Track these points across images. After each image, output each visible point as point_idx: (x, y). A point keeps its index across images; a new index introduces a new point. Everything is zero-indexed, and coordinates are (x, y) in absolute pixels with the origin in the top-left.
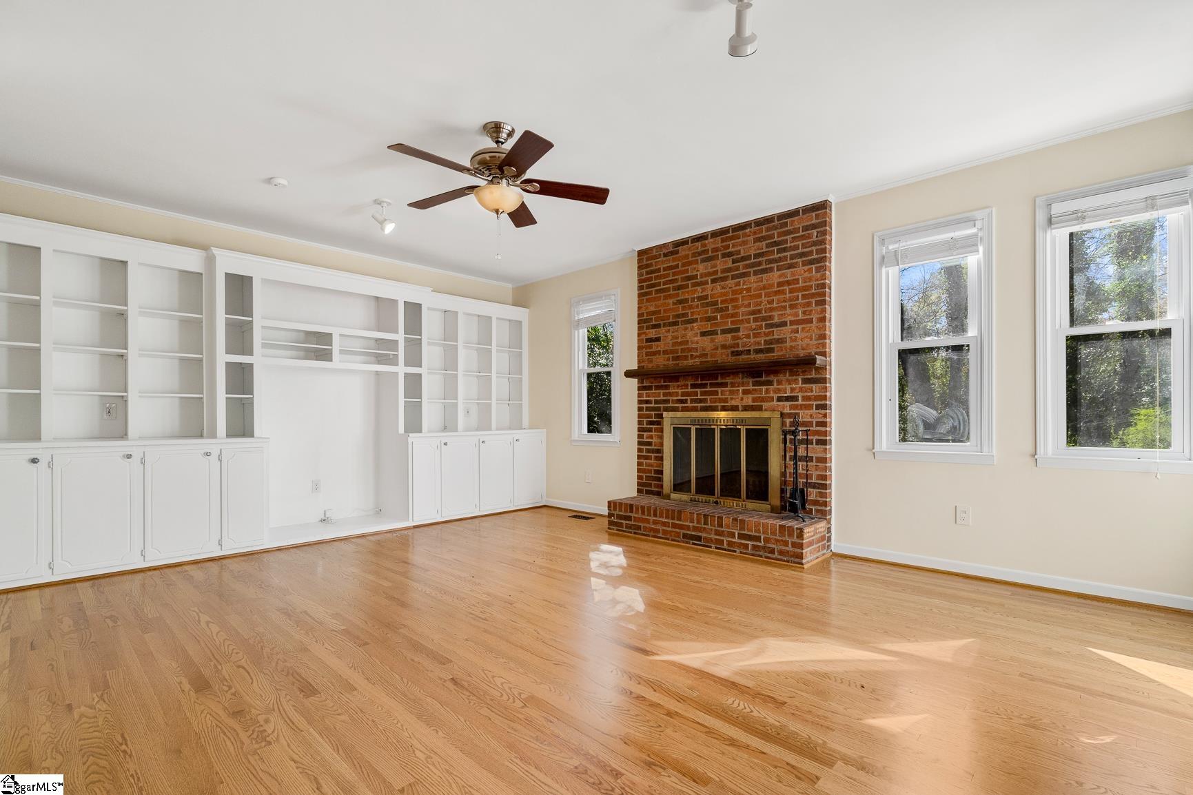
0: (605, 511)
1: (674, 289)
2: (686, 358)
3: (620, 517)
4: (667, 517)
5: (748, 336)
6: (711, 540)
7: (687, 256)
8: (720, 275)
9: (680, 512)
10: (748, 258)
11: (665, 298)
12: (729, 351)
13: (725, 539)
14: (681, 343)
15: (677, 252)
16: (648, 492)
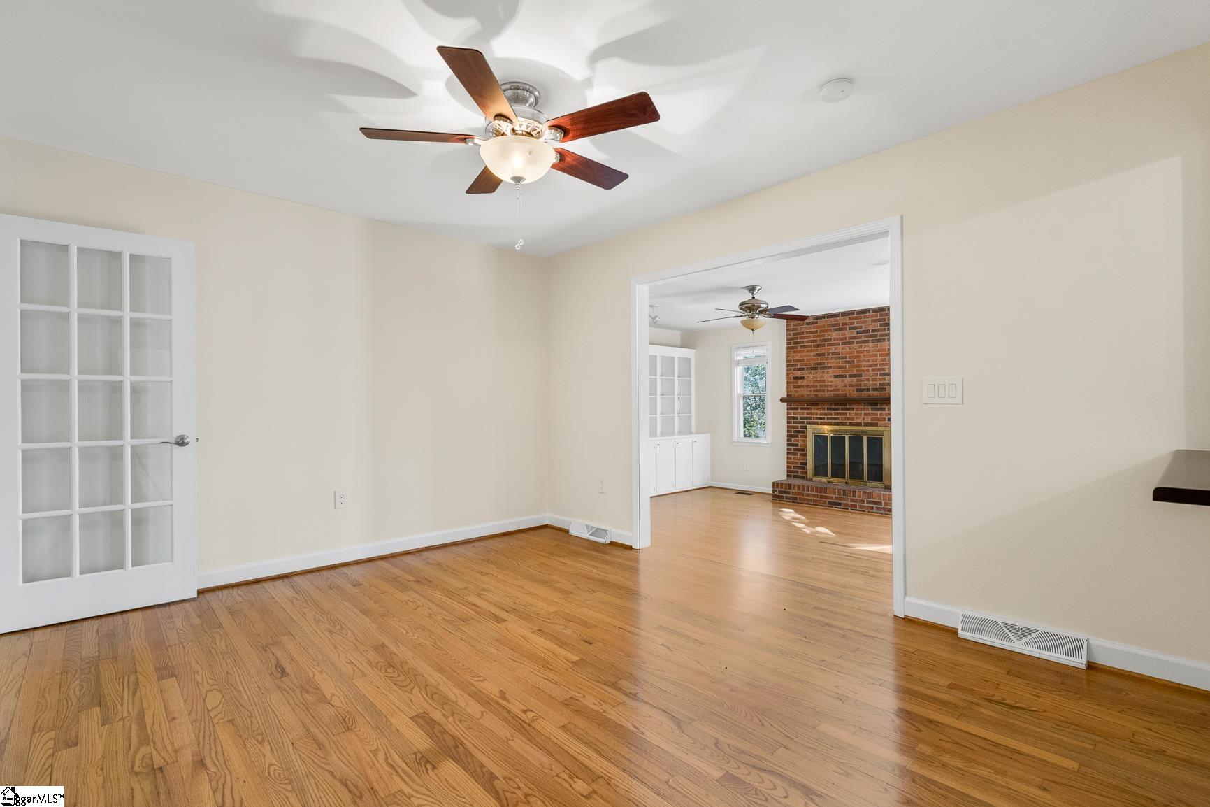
0: (770, 490)
1: (814, 346)
2: (823, 391)
3: (780, 492)
4: (817, 492)
5: (868, 380)
6: (848, 505)
7: (824, 326)
8: (847, 340)
9: (826, 489)
10: (868, 331)
11: (808, 351)
12: (855, 388)
13: (858, 504)
14: (820, 381)
15: (817, 323)
16: (795, 477)
